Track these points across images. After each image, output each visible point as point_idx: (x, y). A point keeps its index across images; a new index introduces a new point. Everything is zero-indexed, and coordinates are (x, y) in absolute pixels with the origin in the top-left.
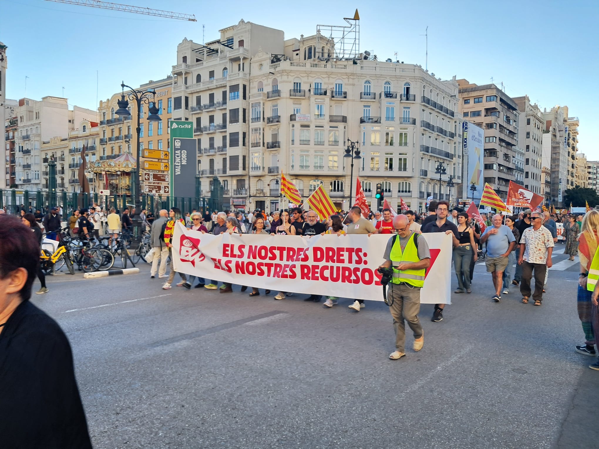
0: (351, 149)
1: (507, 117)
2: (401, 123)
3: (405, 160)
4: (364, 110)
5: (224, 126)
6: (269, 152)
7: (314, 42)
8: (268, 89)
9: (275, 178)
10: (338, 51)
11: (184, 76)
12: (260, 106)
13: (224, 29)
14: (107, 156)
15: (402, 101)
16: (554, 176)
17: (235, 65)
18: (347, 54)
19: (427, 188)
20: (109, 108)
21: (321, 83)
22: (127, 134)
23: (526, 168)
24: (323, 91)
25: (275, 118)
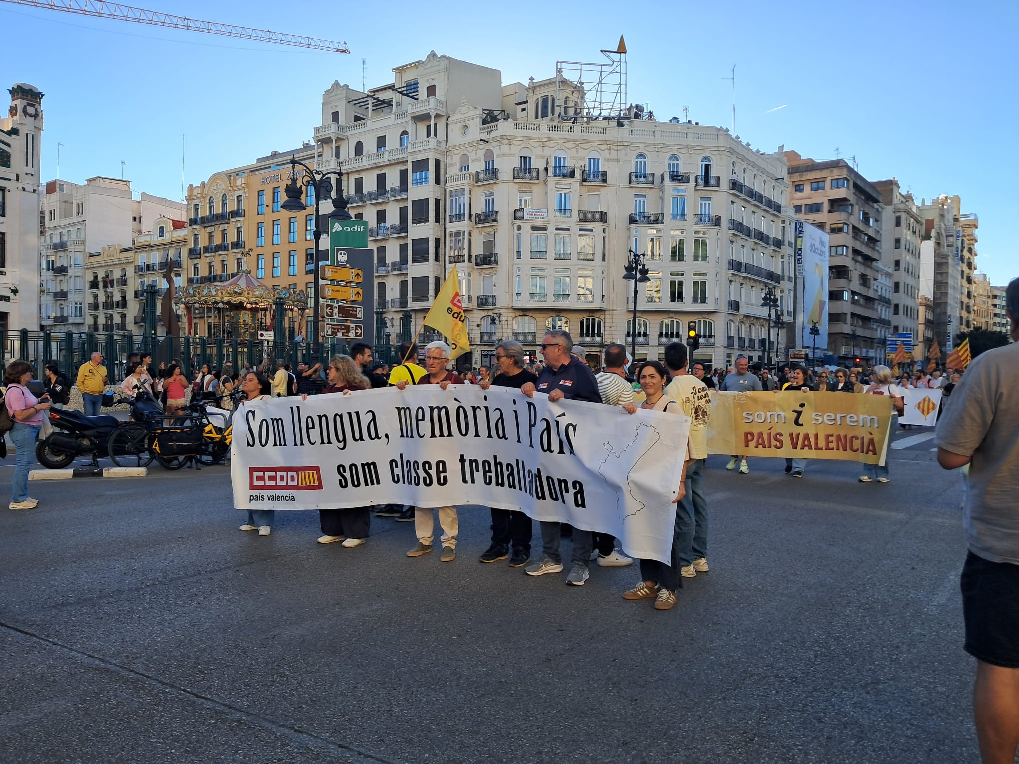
0: (634, 265)
1: (865, 214)
2: (696, 224)
3: (704, 283)
4: (636, 201)
5: (403, 228)
6: (479, 271)
7: (552, 89)
8: (477, 166)
9: (490, 313)
10: (591, 105)
11: (334, 145)
12: (463, 195)
13: (402, 67)
14: (202, 277)
15: (698, 188)
16: (938, 310)
17: (422, 128)
18: (606, 109)
19: (739, 330)
20: (204, 197)
21: (564, 158)
22: (235, 240)
23: (895, 298)
24: (567, 171)
25: (489, 216)
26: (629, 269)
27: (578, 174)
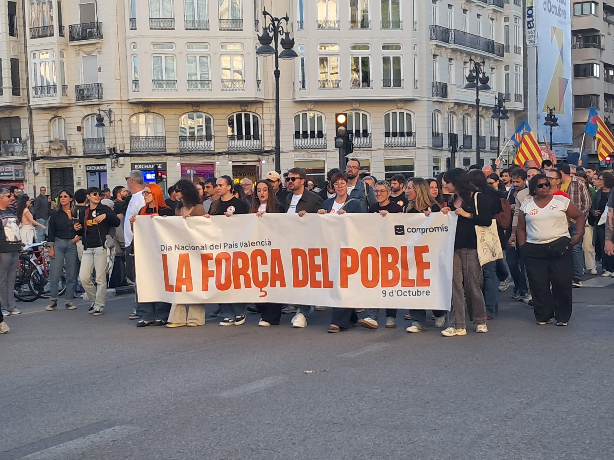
0: (271, 34)
3: (397, 60)
6: (76, 48)
9: (95, 110)
19: (449, 125)
26: (265, 40)
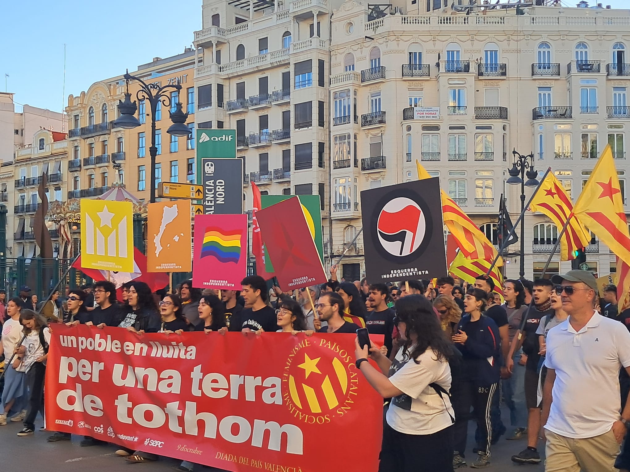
2: (610, 117)
4: (540, 94)
5: (286, 134)
6: (367, 175)
8: (362, 65)
11: (214, 49)
12: (348, 96)
14: (82, 191)
15: (610, 77)
17: (305, 27)
20: (84, 108)
21: (458, 52)
22: (116, 151)
24: (462, 66)
25: (376, 117)
26: (514, 173)
27: (473, 68)
